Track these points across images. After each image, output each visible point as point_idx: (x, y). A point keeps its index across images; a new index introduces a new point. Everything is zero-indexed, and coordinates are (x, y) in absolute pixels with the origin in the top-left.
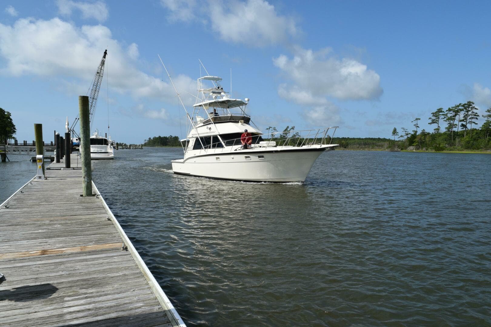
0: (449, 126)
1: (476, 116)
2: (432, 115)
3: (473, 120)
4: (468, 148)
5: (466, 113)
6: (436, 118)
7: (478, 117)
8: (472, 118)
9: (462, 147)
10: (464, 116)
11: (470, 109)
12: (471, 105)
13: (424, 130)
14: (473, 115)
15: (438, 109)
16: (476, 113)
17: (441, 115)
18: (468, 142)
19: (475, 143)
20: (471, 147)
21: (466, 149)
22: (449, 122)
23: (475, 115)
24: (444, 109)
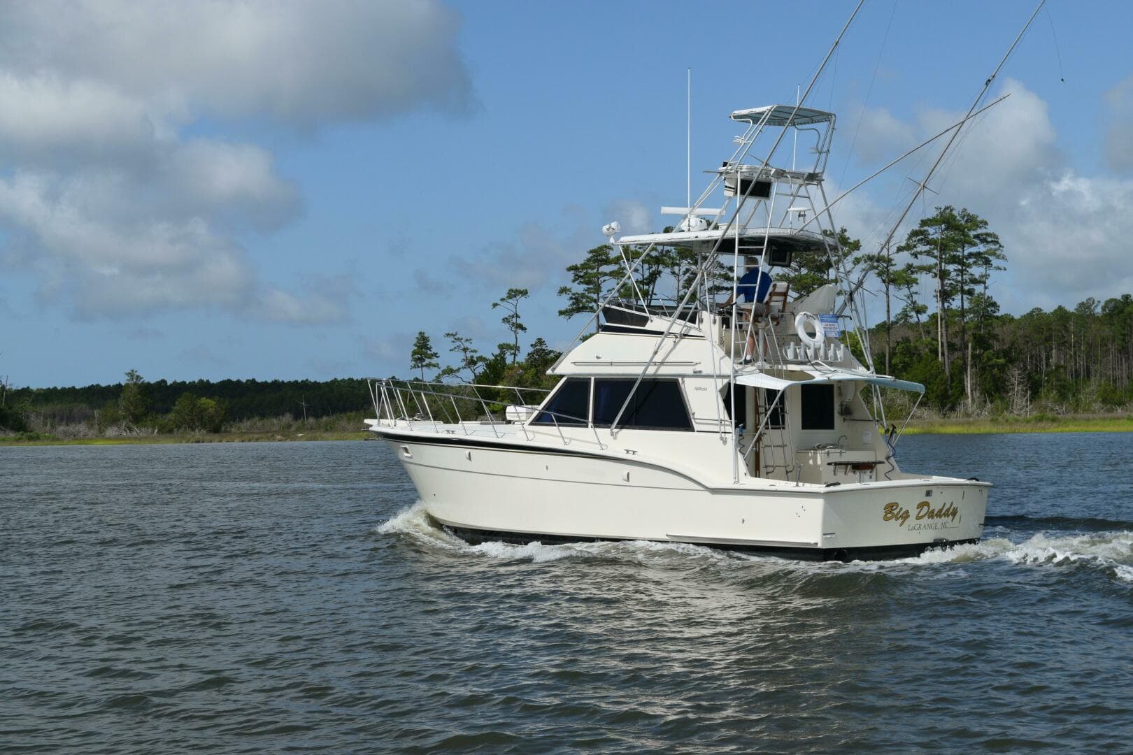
2: (571, 275)
6: (586, 286)
13: (540, 341)
14: (720, 275)
15: (591, 252)
17: (605, 274)
24: (612, 249)
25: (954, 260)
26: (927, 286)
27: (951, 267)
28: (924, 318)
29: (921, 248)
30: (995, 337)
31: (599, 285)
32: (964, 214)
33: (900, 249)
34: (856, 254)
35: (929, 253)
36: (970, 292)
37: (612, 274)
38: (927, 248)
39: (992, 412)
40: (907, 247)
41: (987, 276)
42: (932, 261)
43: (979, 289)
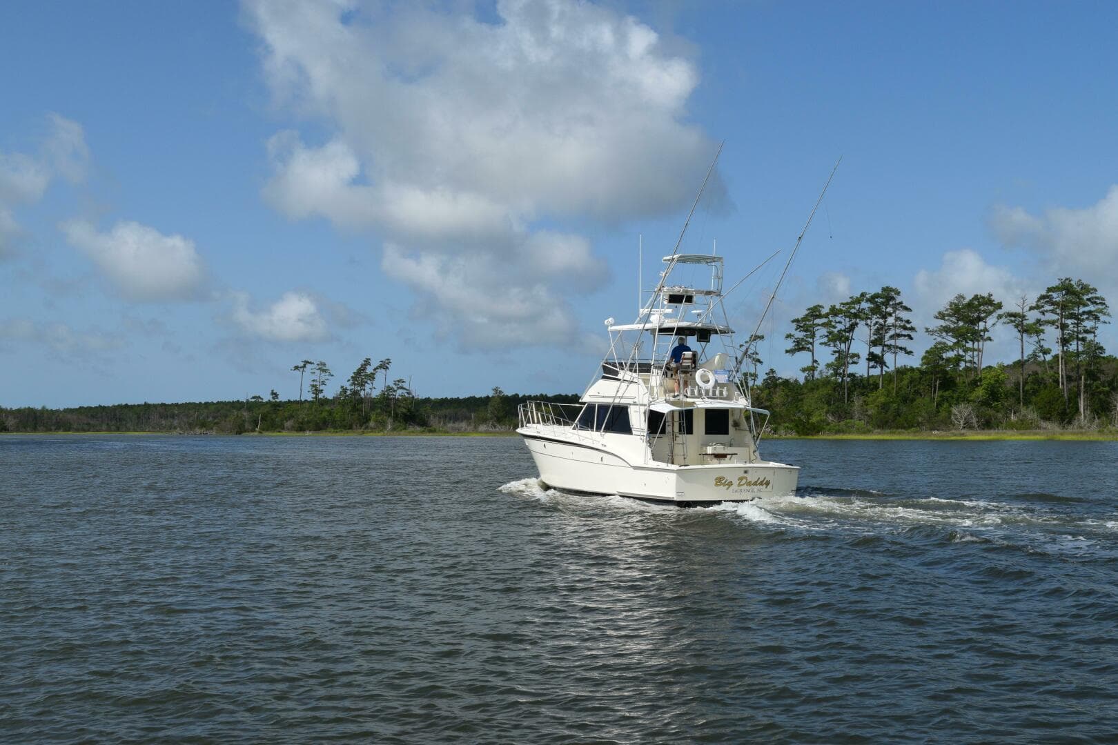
0: (837, 359)
1: (907, 329)
2: (794, 325)
3: (901, 342)
4: (883, 425)
5: (881, 321)
6: (805, 333)
7: (912, 334)
8: (899, 335)
9: (868, 422)
10: (877, 331)
11: (889, 309)
12: (893, 298)
13: (772, 371)
14: (900, 326)
15: (809, 309)
16: (908, 322)
17: (819, 325)
18: (884, 407)
19: (904, 409)
20: (893, 421)
21: (879, 427)
22: (835, 349)
23: (905, 328)
24: (823, 307)
25: (1072, 316)
26: (1051, 335)
27: (1069, 322)
28: (1048, 357)
29: (1047, 307)
30: (1102, 372)
31: (814, 333)
32: (1079, 283)
33: (1031, 308)
34: (1000, 312)
35: (1052, 311)
36: (1083, 339)
37: (823, 325)
38: (1051, 308)
39: (1099, 426)
40: (1037, 307)
41: (1096, 328)
42: (1055, 317)
43: (1090, 337)
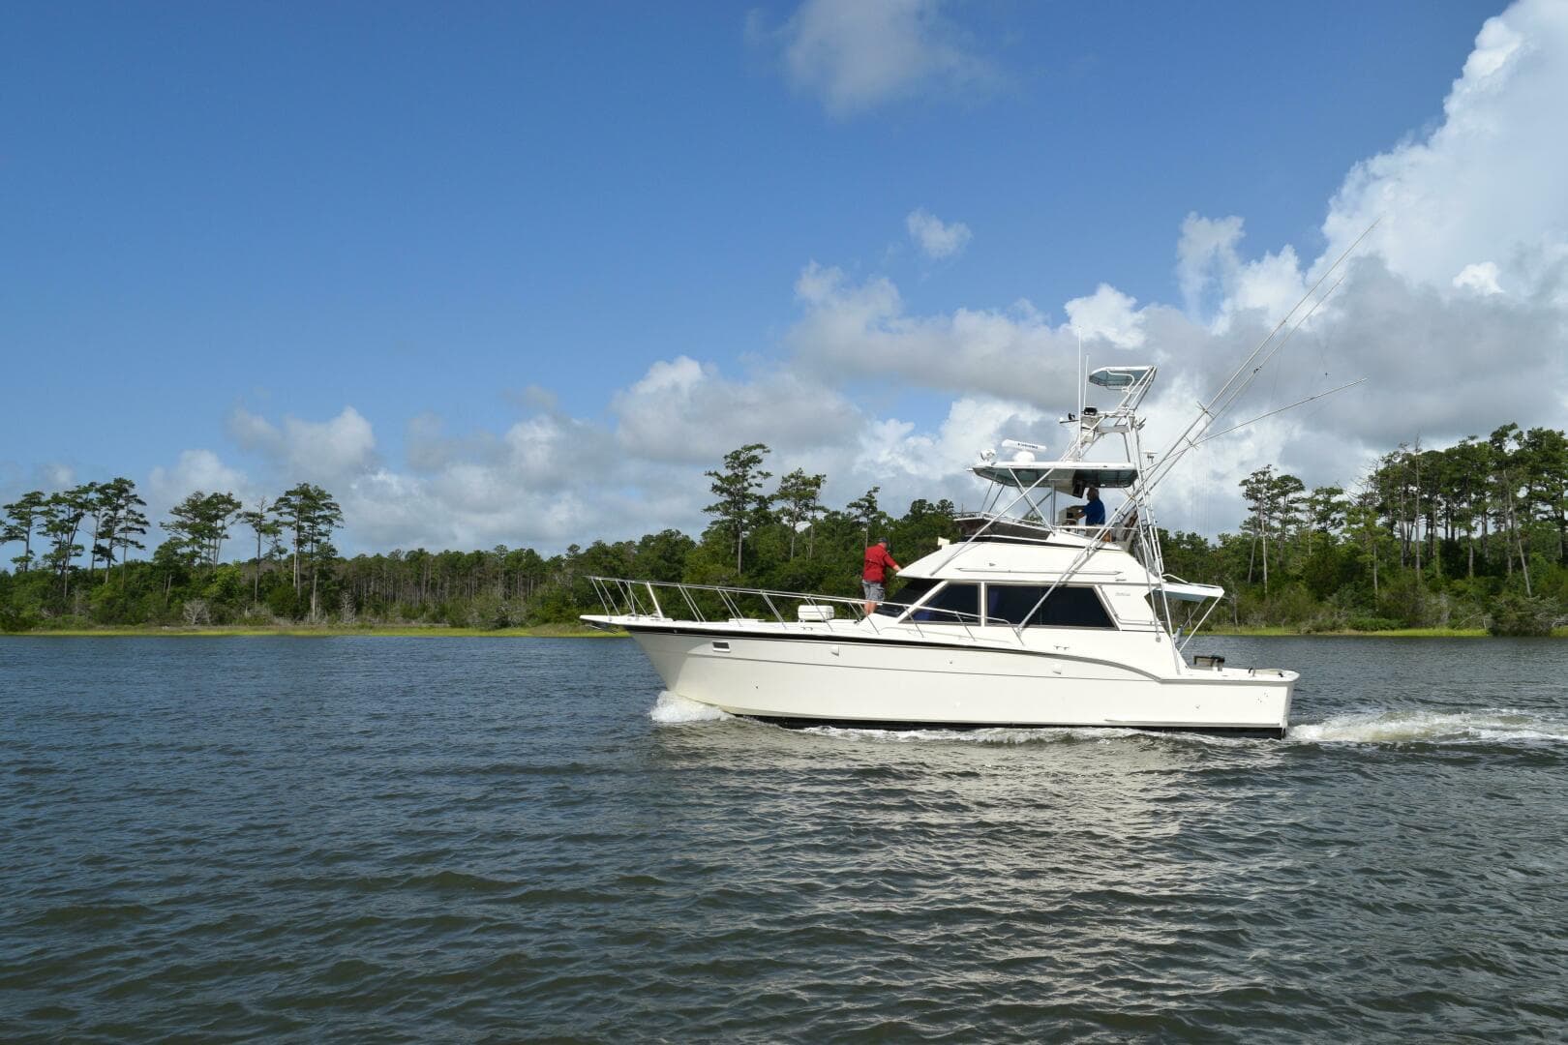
0: (56, 551)
1: (141, 524)
2: (7, 512)
3: (133, 536)
4: (107, 620)
5: (111, 513)
6: (19, 521)
7: (145, 528)
8: (130, 529)
9: (90, 617)
10: (106, 523)
11: (121, 502)
12: (126, 491)
14: (132, 520)
15: (26, 496)
16: (142, 516)
17: (37, 513)
18: (110, 602)
19: (132, 604)
20: (119, 616)
21: (102, 622)
22: (55, 540)
23: (138, 522)
24: (44, 495)
25: (308, 519)
26: (288, 538)
27: (305, 524)
28: (284, 557)
29: (285, 510)
30: (333, 572)
31: (30, 521)
32: (316, 489)
33: (270, 510)
34: (238, 511)
35: (290, 514)
36: (318, 541)
37: (42, 513)
38: (289, 510)
39: (328, 622)
40: (276, 509)
41: (330, 531)
42: (291, 519)
43: (324, 539)
